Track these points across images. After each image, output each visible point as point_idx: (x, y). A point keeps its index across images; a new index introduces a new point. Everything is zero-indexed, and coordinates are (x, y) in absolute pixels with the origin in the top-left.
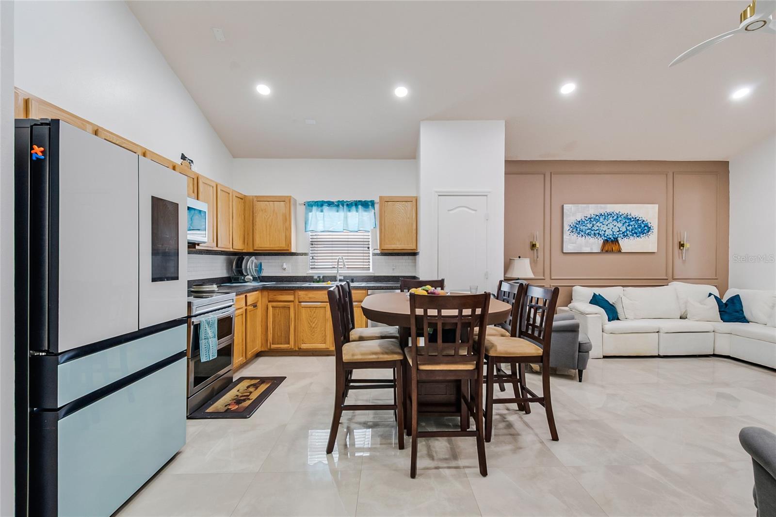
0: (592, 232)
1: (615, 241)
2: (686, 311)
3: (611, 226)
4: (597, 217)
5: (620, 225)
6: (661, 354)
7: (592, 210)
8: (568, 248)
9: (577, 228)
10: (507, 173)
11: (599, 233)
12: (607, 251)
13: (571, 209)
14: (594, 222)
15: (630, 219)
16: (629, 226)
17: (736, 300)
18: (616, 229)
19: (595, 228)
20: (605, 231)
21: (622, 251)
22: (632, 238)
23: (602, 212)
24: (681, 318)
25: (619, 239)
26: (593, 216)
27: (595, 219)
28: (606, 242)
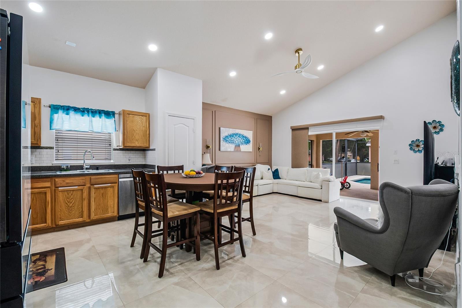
0: (231, 142)
1: (239, 146)
2: (263, 176)
3: (237, 139)
4: (233, 135)
5: (240, 139)
6: (259, 195)
7: (231, 131)
8: (222, 149)
9: (226, 139)
10: (203, 109)
11: (233, 142)
12: (236, 151)
13: (223, 130)
14: (232, 137)
15: (244, 137)
16: (243, 139)
17: (277, 170)
18: (239, 141)
19: (232, 140)
20: (235, 141)
21: (241, 151)
22: (244, 145)
23: (234, 132)
24: (261, 179)
25: (240, 145)
26: (231, 134)
27: (232, 135)
28: (235, 146)
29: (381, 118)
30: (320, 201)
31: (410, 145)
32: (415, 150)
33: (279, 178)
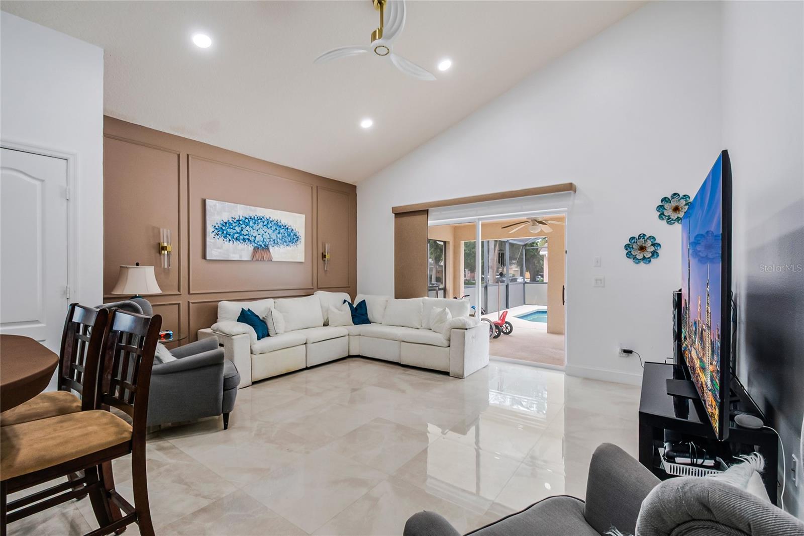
0: (242, 237)
1: (266, 248)
2: (328, 318)
3: (261, 231)
4: (247, 221)
5: (270, 231)
6: (308, 366)
7: (241, 211)
8: (212, 254)
9: (224, 230)
10: (106, 135)
11: (249, 239)
12: (258, 260)
13: (215, 206)
14: (243, 226)
15: (280, 227)
16: (279, 233)
17: (363, 304)
18: (266, 236)
19: (245, 232)
20: (255, 237)
21: (274, 260)
22: (282, 246)
23: (252, 214)
24: (324, 325)
25: (270, 247)
26: (241, 218)
27: (244, 222)
28: (256, 249)
29: (570, 187)
30: (447, 373)
31: (627, 247)
32: (637, 257)
33: (367, 321)
